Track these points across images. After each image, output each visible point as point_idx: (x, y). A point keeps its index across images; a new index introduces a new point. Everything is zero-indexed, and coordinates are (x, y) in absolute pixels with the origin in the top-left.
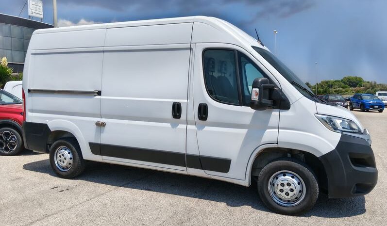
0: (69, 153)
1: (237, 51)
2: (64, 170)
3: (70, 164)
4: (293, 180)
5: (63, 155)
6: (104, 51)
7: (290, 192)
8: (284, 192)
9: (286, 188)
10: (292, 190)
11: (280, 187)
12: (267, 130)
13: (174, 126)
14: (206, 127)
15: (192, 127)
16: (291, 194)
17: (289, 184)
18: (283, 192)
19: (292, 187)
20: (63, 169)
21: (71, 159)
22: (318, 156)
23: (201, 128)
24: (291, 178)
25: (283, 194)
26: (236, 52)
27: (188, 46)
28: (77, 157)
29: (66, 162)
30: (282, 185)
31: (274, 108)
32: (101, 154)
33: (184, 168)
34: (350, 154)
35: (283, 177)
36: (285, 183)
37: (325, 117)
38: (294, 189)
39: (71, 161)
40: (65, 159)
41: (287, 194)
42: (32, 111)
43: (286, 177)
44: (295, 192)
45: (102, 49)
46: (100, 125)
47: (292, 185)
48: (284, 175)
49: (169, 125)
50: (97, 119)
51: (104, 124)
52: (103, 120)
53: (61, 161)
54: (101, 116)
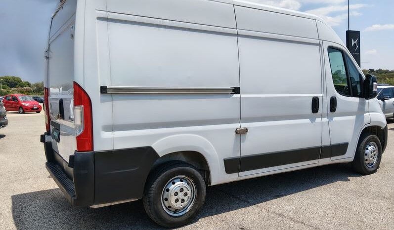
6: (237, 35)
12: (365, 114)
13: (313, 120)
15: (325, 120)
16: (375, 157)
19: (375, 152)
22: (384, 128)
23: (331, 119)
25: (372, 159)
26: (344, 53)
27: (317, 42)
36: (372, 151)
42: (112, 128)
45: (235, 32)
46: (241, 133)
50: (236, 126)
51: (246, 131)
52: (244, 125)
53: (177, 201)
54: (240, 120)
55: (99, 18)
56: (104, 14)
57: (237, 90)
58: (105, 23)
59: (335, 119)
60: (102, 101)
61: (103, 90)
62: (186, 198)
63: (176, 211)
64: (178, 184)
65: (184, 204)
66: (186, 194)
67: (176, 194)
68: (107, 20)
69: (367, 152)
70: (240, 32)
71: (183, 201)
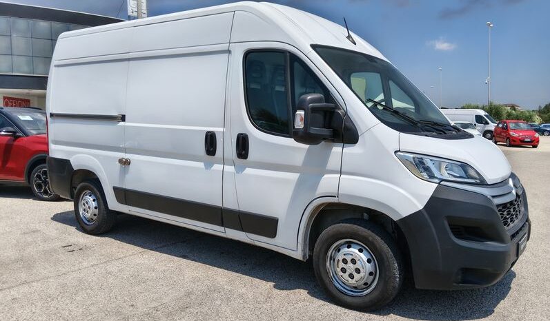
0: (94, 200)
1: (289, 52)
2: (89, 223)
3: (95, 215)
4: (361, 254)
5: (87, 203)
6: (129, 60)
7: (355, 274)
8: (347, 273)
9: (350, 267)
10: (358, 271)
11: (342, 265)
12: (326, 176)
14: (247, 169)
15: (230, 169)
16: (357, 276)
17: (354, 261)
18: (345, 272)
19: (358, 265)
20: (89, 221)
21: (96, 208)
22: (396, 219)
23: (240, 169)
24: (357, 251)
25: (346, 276)
26: (288, 54)
27: (225, 47)
28: (103, 207)
29: (90, 212)
30: (345, 261)
31: (333, 141)
32: (126, 203)
33: (221, 229)
34: (449, 218)
35: (346, 249)
36: (349, 258)
37: (412, 156)
38: (361, 269)
39: (96, 211)
40: (89, 208)
41: (351, 276)
43: (351, 249)
44: (362, 274)
45: (127, 56)
46: (124, 163)
47: (358, 262)
48: (349, 247)
49: (201, 165)
50: (123, 155)
52: (127, 157)
53: (85, 211)
54: (125, 150)
55: (55, 66)
61: (52, 115)
64: (87, 197)
65: (89, 215)
67: (84, 204)
68: (58, 66)
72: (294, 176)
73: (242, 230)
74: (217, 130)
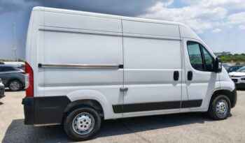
0: (90, 117)
2: (82, 134)
5: (85, 120)
6: (123, 36)
12: (216, 82)
13: (174, 85)
15: (184, 85)
23: (188, 84)
33: (179, 109)
39: (93, 124)
41: (223, 110)
42: (44, 85)
46: (124, 91)
48: (221, 102)
49: (171, 85)
50: (121, 86)
51: (127, 89)
52: (126, 86)
53: (82, 126)
54: (123, 83)
56: (42, 28)
57: (121, 67)
58: (42, 32)
59: (192, 85)
60: (39, 71)
61: (40, 66)
62: (87, 125)
63: (82, 132)
64: (83, 117)
65: (86, 129)
66: (87, 123)
67: (81, 122)
68: (44, 30)
69: (218, 106)
70: (124, 34)
71: (85, 127)
72: (207, 84)
73: (187, 107)
74: (179, 70)
